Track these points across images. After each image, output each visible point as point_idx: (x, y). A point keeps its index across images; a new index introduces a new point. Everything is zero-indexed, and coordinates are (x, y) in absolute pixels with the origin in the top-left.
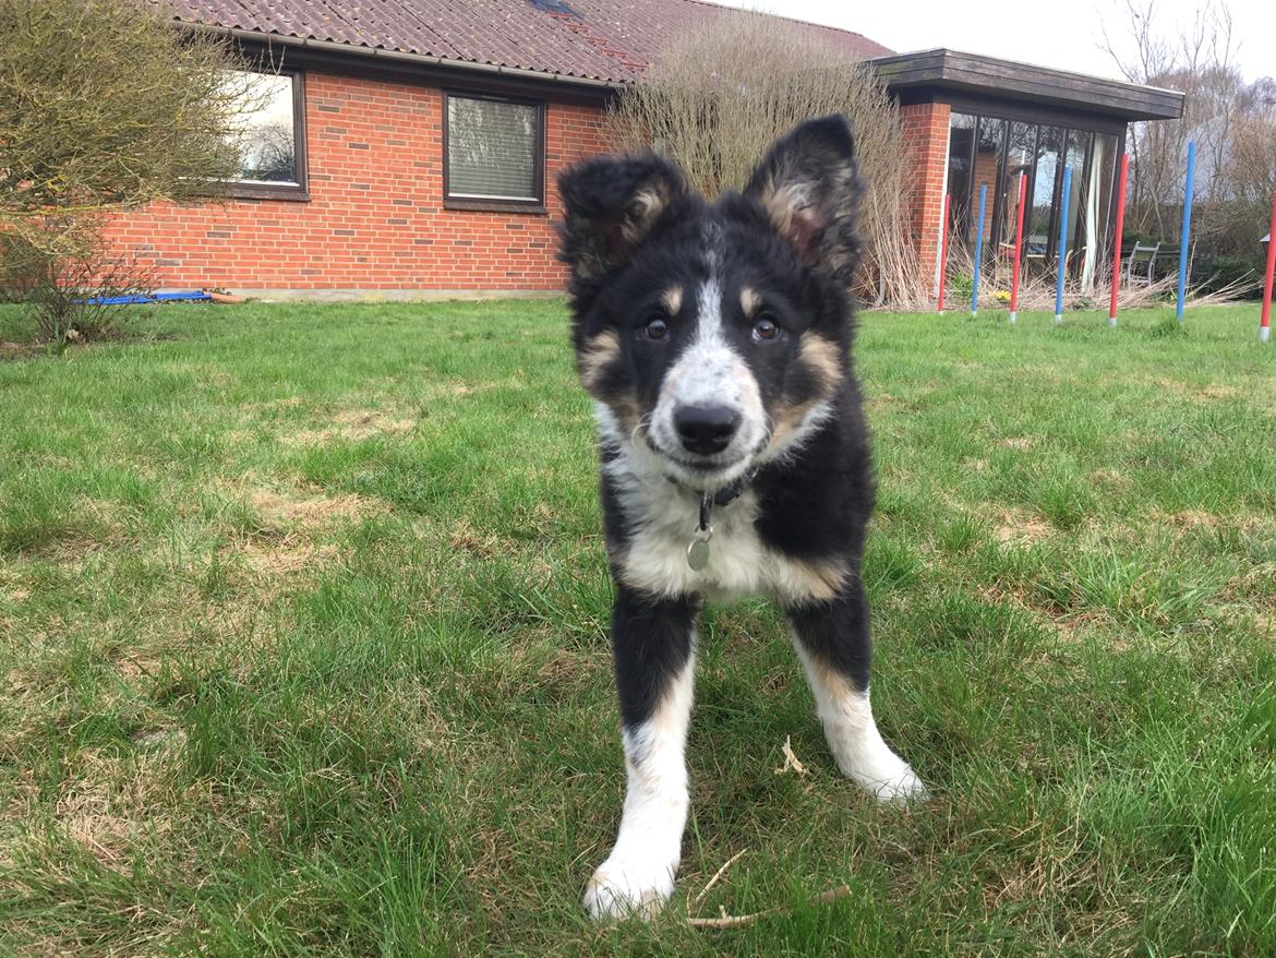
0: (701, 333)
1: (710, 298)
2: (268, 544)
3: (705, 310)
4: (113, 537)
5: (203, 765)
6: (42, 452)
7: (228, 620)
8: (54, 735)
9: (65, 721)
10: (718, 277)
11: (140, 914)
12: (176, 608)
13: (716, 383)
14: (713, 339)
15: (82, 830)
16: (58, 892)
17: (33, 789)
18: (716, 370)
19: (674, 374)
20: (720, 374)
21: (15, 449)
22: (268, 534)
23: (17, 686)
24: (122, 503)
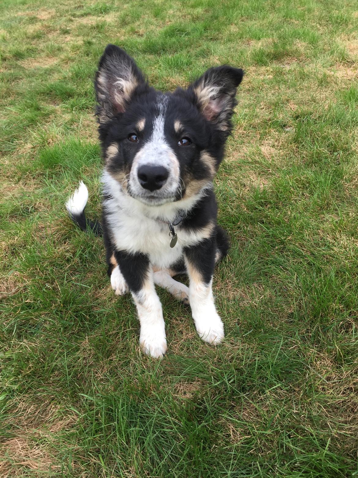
0: (154, 137)
1: (159, 123)
2: (348, 66)
3: (156, 127)
4: (302, 57)
5: (296, 140)
6: (291, 18)
7: (322, 95)
8: (266, 124)
9: (270, 120)
10: (163, 115)
11: (270, 171)
12: (308, 88)
13: (159, 157)
14: (160, 140)
15: (265, 150)
16: (256, 162)
17: (259, 136)
18: (159, 152)
19: (139, 154)
20: (161, 153)
21: (283, 17)
22: (349, 62)
23: (262, 107)
24: (308, 44)
